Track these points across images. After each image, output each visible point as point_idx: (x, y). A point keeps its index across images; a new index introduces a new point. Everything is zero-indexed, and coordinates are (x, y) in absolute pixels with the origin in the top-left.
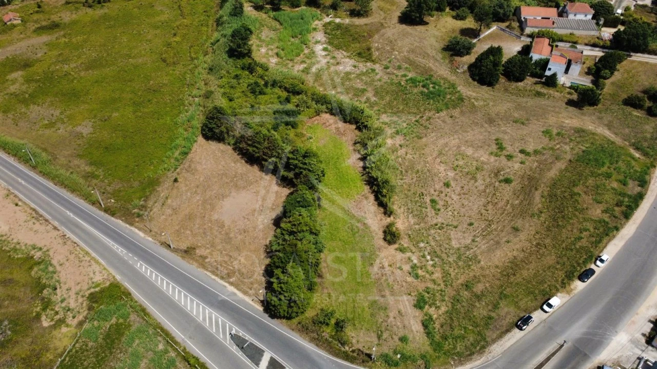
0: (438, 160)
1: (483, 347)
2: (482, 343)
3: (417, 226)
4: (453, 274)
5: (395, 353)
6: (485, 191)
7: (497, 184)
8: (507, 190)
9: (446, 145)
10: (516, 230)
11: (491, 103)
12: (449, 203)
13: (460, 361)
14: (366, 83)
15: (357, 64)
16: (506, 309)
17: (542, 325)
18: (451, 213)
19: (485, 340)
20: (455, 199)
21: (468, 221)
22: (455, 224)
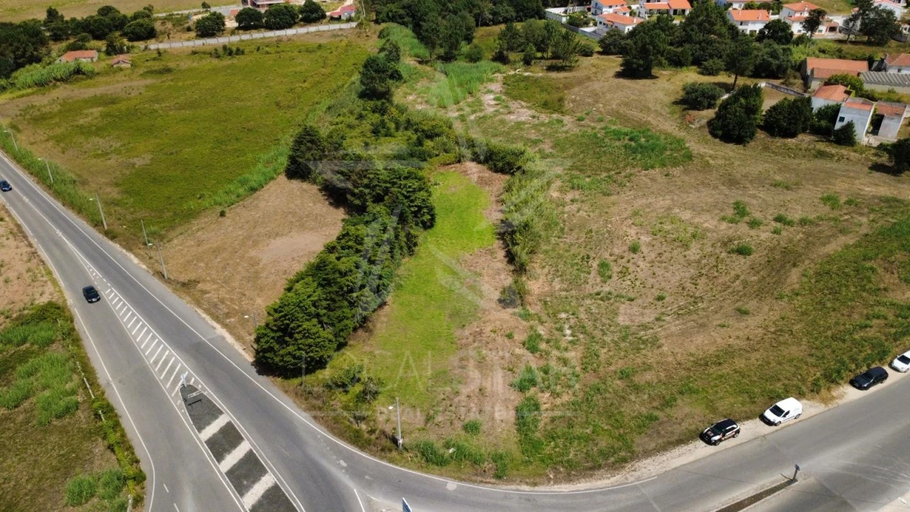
0: (630, 222)
1: (624, 460)
2: (623, 454)
3: (564, 293)
4: (603, 357)
5: (447, 446)
6: (699, 262)
7: (723, 255)
8: (741, 263)
9: (649, 205)
10: (743, 312)
11: (737, 163)
12: (630, 270)
13: (569, 475)
14: (544, 134)
15: (537, 114)
16: (687, 410)
17: (756, 443)
18: (630, 283)
19: (629, 448)
20: (642, 266)
21: (657, 293)
22: (632, 295)
